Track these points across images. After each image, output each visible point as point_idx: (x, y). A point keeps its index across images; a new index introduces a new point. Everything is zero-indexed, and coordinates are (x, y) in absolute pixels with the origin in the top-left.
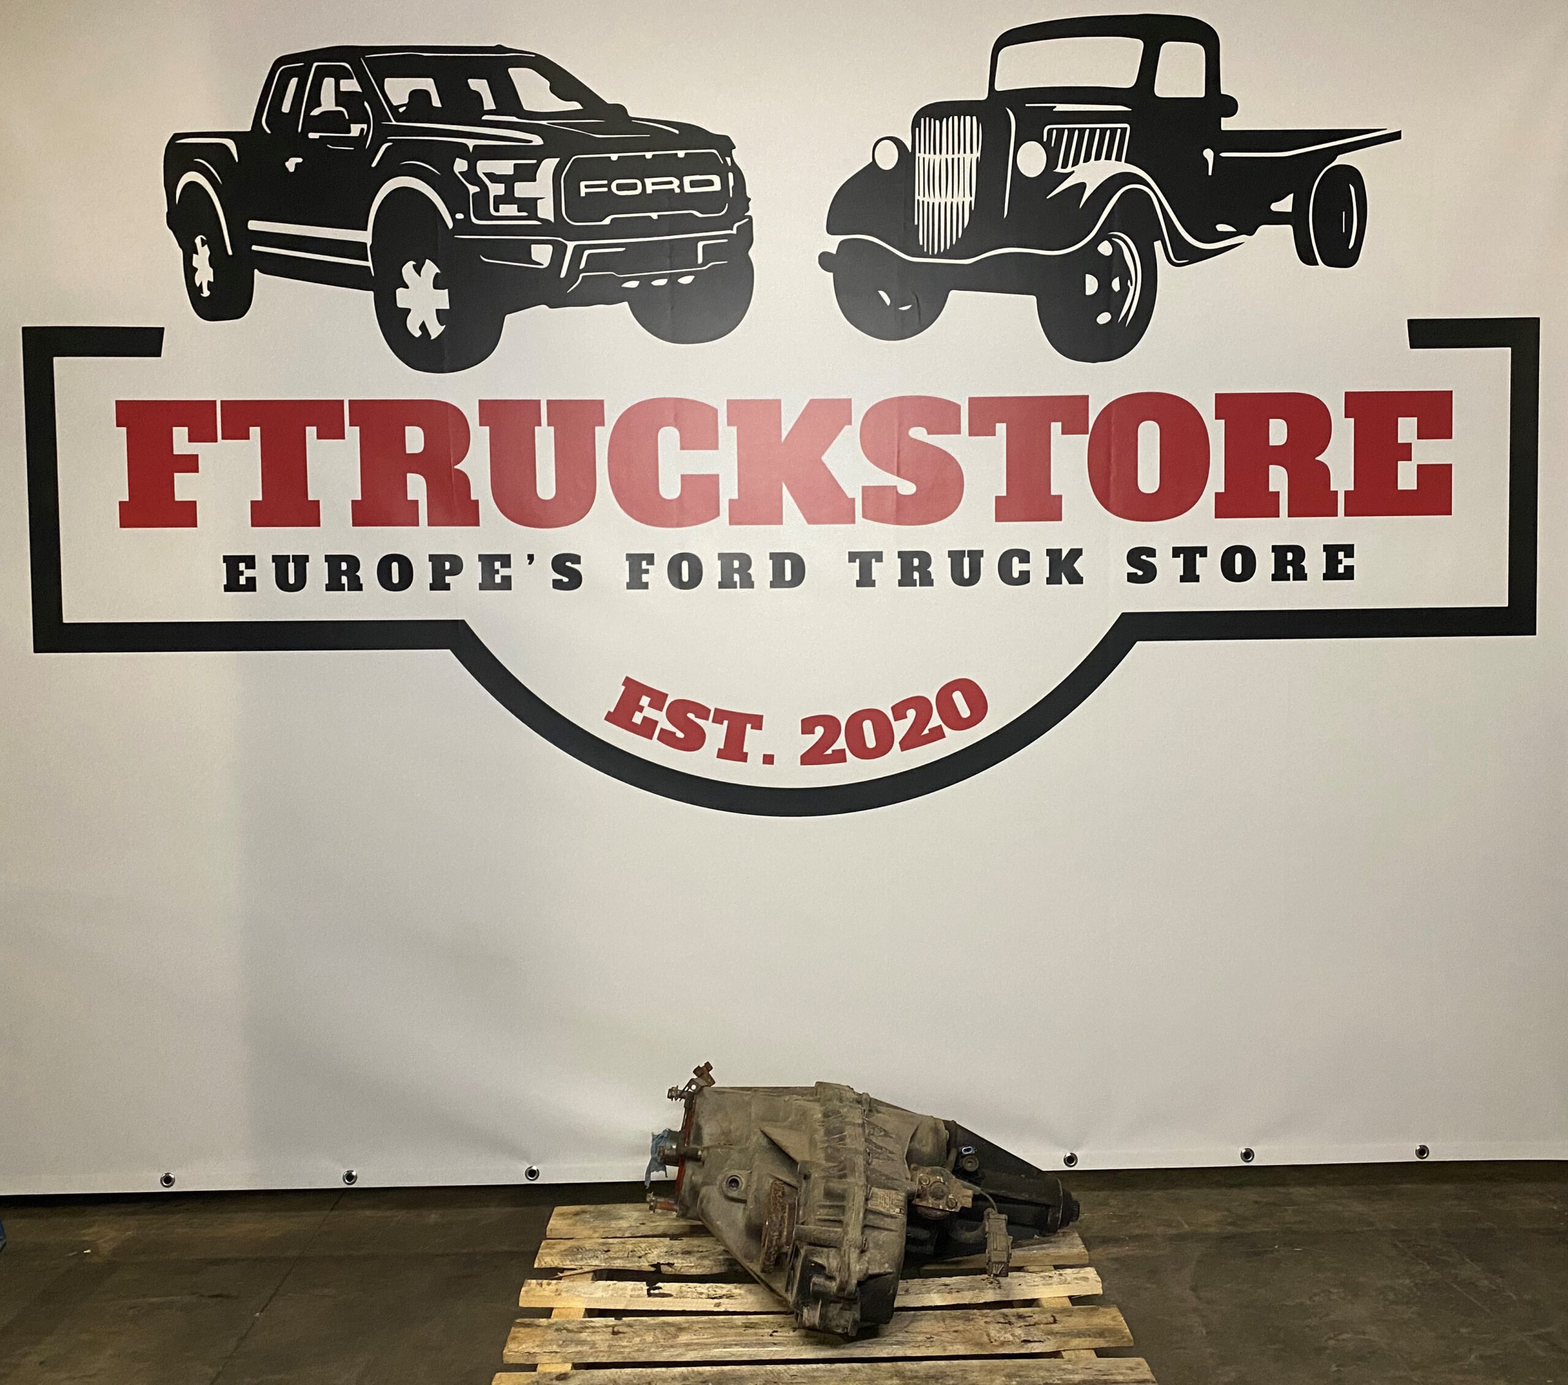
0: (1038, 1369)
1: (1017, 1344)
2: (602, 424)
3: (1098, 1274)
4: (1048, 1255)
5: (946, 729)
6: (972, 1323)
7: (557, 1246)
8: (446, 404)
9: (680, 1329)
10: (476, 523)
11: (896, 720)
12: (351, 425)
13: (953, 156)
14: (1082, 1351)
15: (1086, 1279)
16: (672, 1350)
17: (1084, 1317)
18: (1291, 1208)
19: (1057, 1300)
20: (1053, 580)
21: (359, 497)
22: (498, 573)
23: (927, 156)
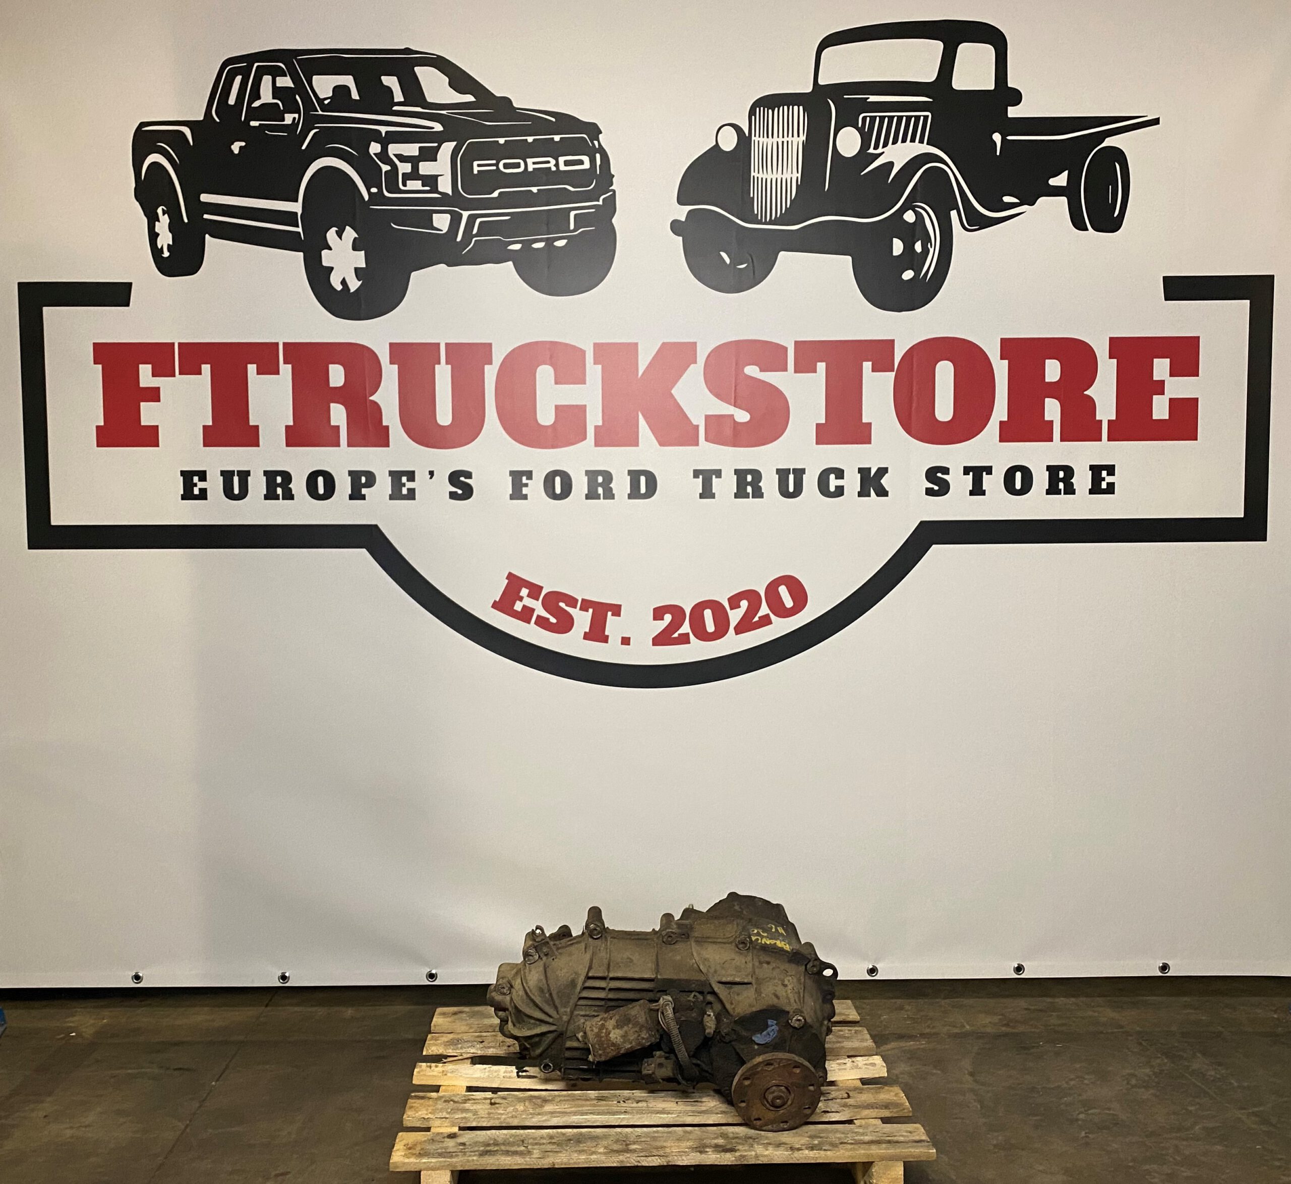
0: (835, 1132)
2: (490, 363)
3: (884, 1060)
4: (843, 1047)
5: (772, 616)
7: (440, 1038)
8: (363, 345)
9: (545, 1101)
10: (387, 445)
11: (732, 609)
12: (285, 363)
13: (783, 140)
14: (871, 1119)
15: (874, 1064)
16: (540, 1117)
17: (872, 1094)
18: (1055, 1014)
19: (850, 1081)
20: (863, 493)
21: (291, 423)
22: (405, 486)
23: (761, 140)
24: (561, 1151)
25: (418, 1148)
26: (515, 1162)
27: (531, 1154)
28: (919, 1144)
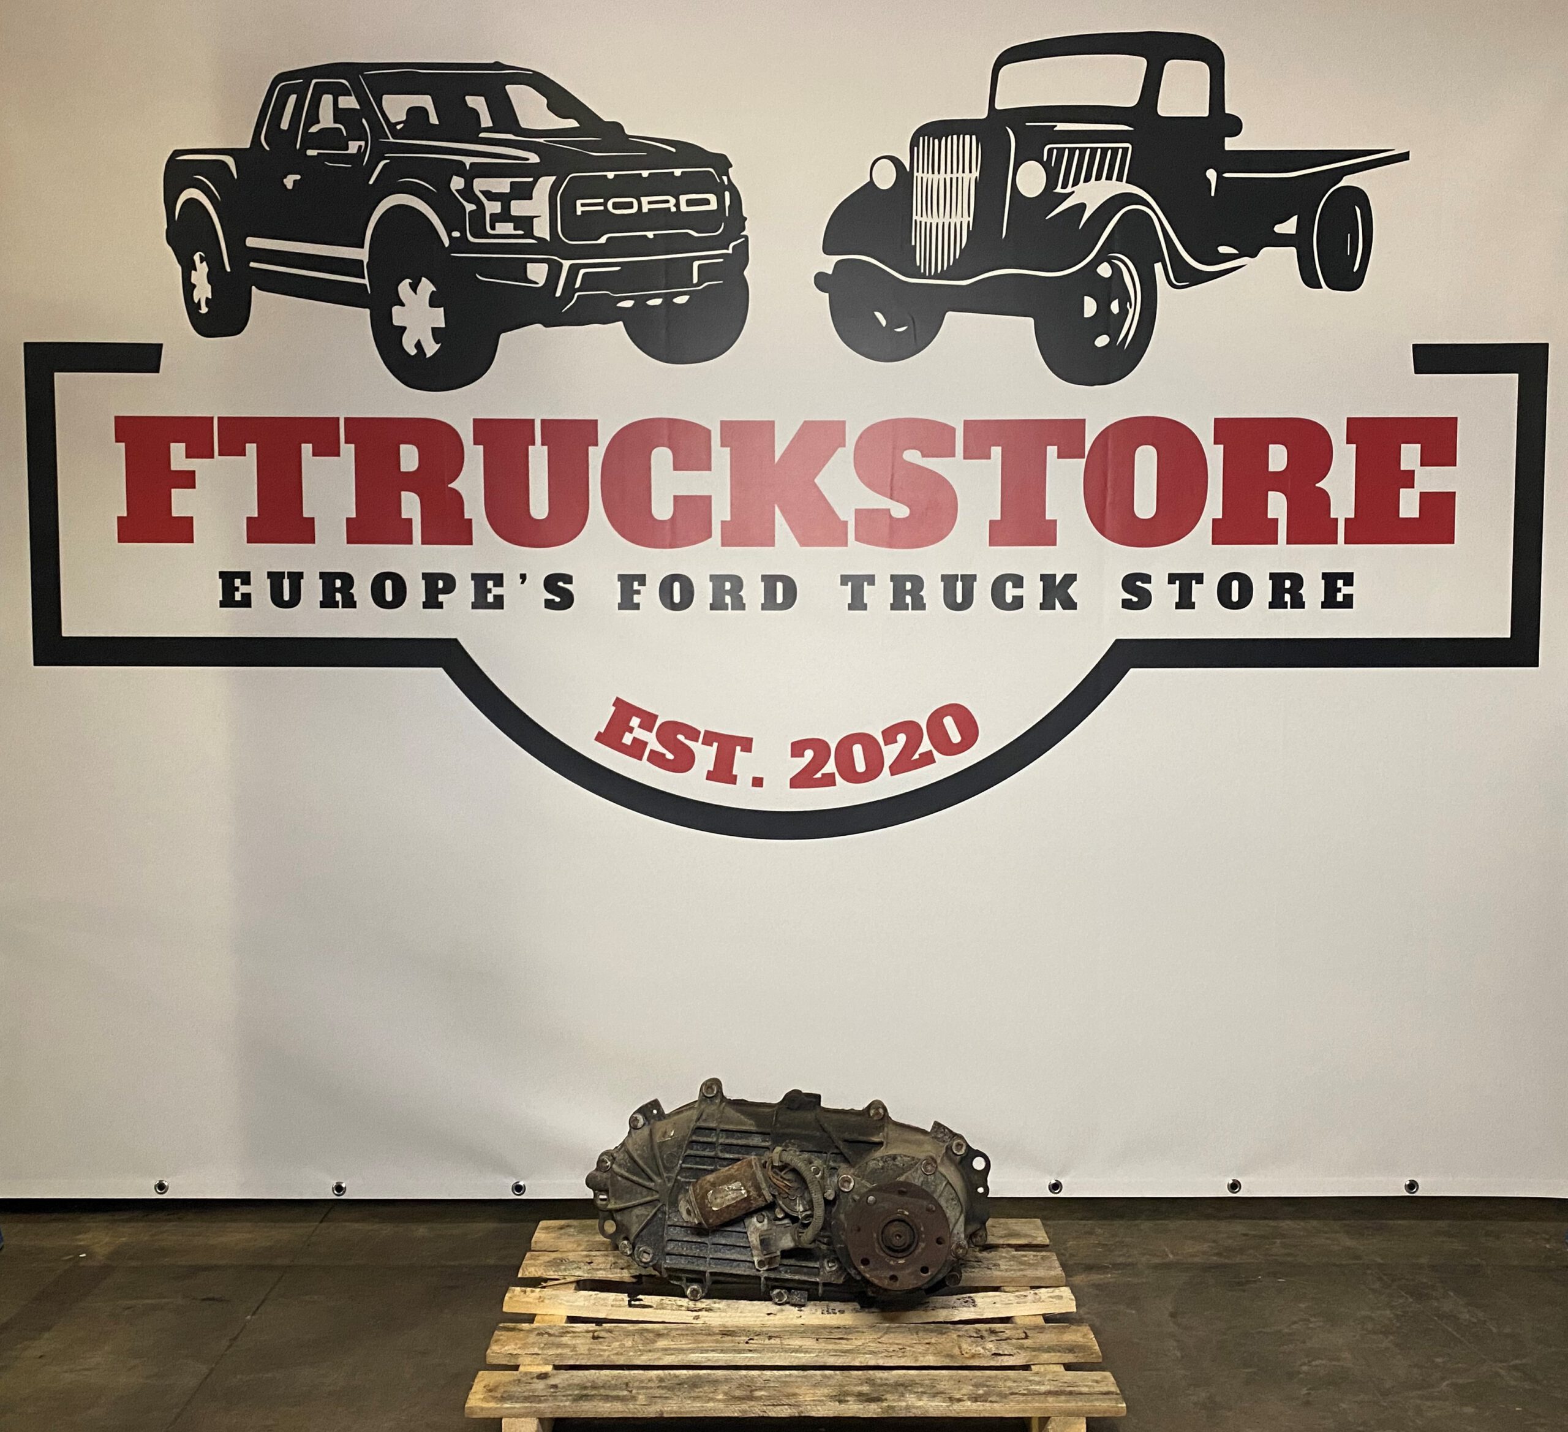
0: (1005, 1380)
1: (988, 1357)
2: (595, 444)
3: (1072, 1292)
5: (935, 754)
6: (945, 1336)
7: (540, 1258)
8: (441, 423)
9: (658, 1335)
10: (469, 542)
11: (886, 744)
12: (347, 442)
13: (952, 176)
14: (1051, 1365)
15: (1060, 1297)
16: (650, 1354)
17: (1056, 1334)
18: (1278, 1241)
19: (1030, 1317)
20: (1046, 605)
21: (354, 516)
22: (491, 592)
23: (925, 176)
24: (672, 1398)
25: (501, 1390)
26: (616, 1410)
27: (636, 1400)
28: (1105, 1396)
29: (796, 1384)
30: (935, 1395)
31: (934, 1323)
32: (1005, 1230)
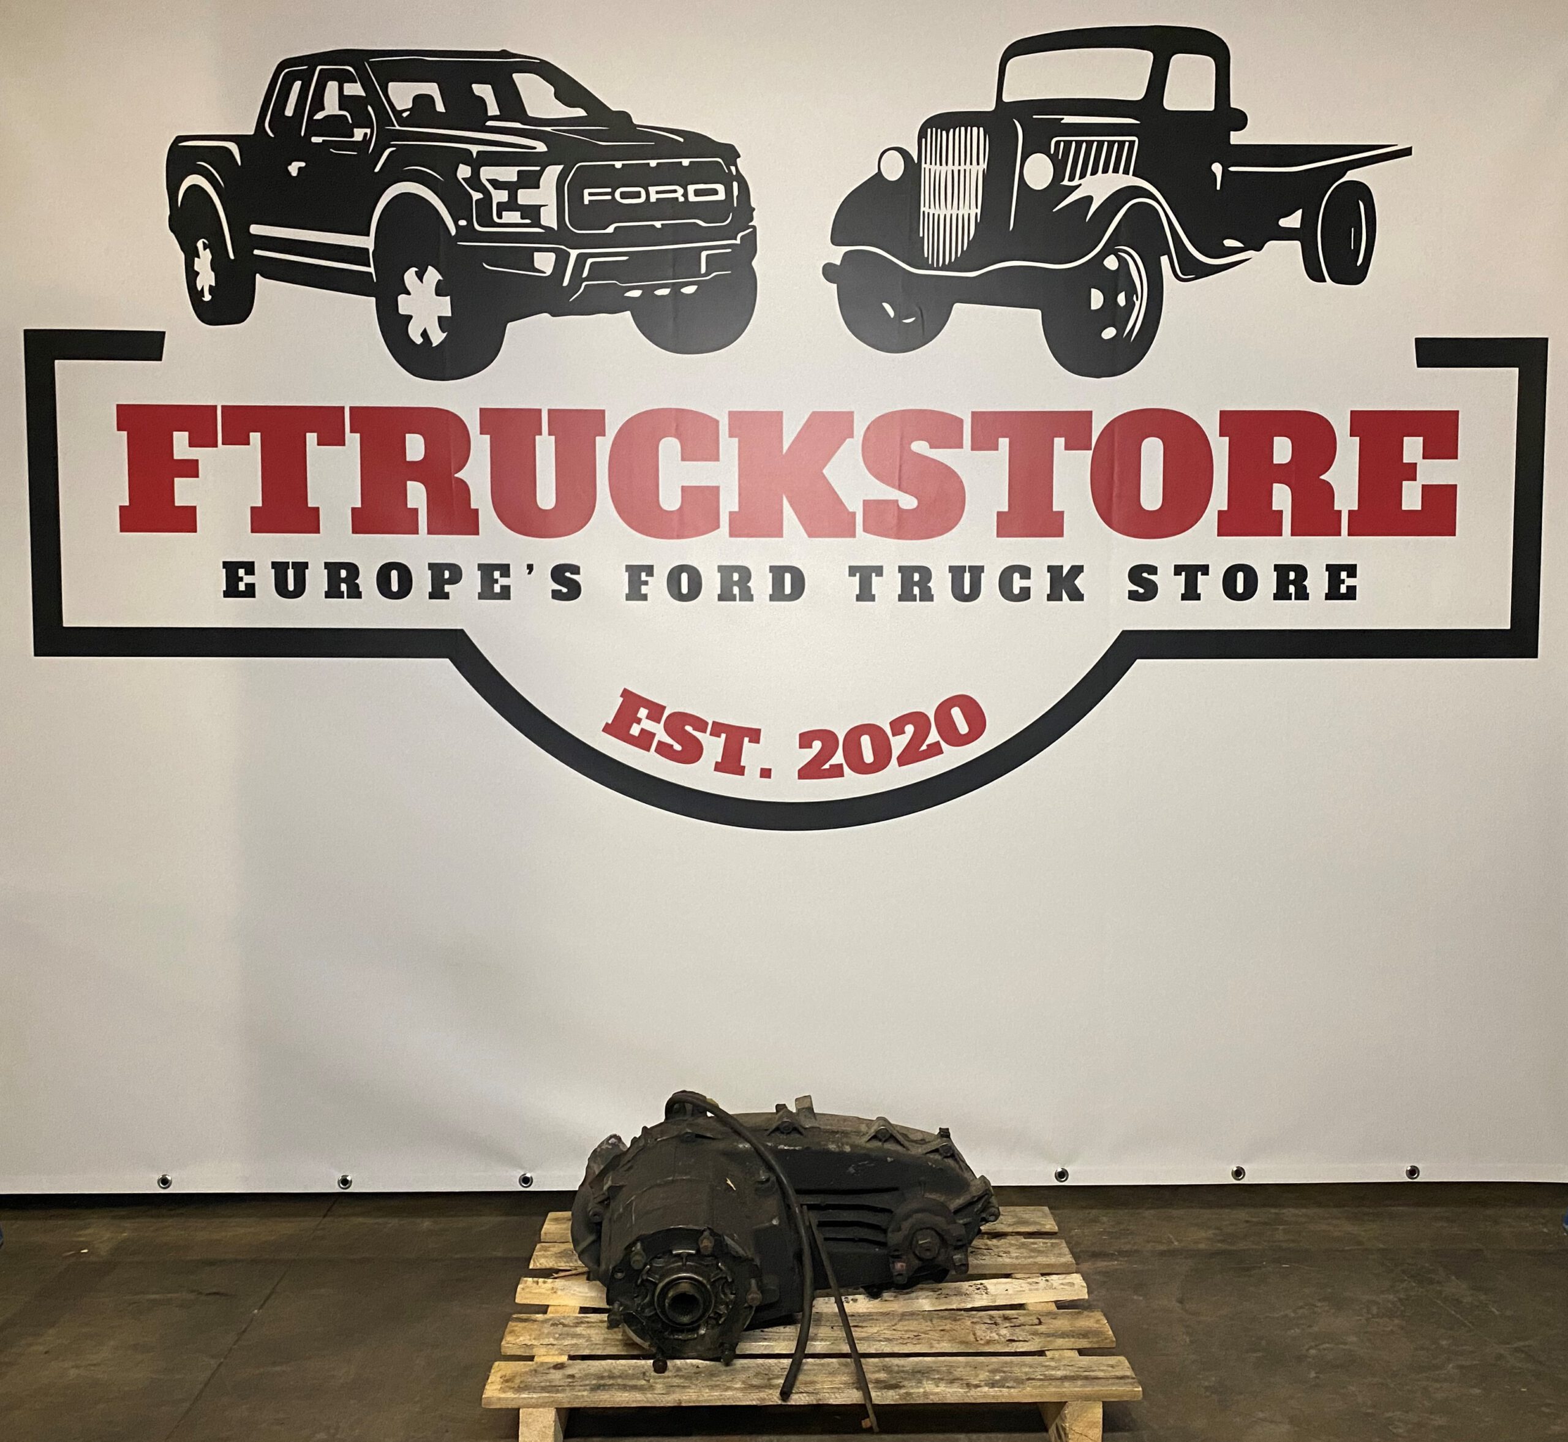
0: (1022, 1366)
1: (1002, 1343)
2: (603, 434)
3: (1084, 1280)
4: (1036, 1263)
5: (943, 745)
6: (959, 1323)
7: (551, 1249)
8: (447, 411)
10: (476, 532)
11: (894, 735)
12: (352, 431)
13: (959, 168)
14: (1065, 1351)
15: (1072, 1285)
17: (1069, 1320)
18: (1281, 1227)
19: (1043, 1304)
20: (1054, 596)
21: (359, 505)
22: (497, 583)
23: (933, 167)
24: (690, 1386)
25: (517, 1381)
26: (634, 1399)
27: (653, 1389)
28: (1122, 1381)
29: (813, 1372)
30: (952, 1382)
31: (946, 1310)
32: (1014, 1218)
